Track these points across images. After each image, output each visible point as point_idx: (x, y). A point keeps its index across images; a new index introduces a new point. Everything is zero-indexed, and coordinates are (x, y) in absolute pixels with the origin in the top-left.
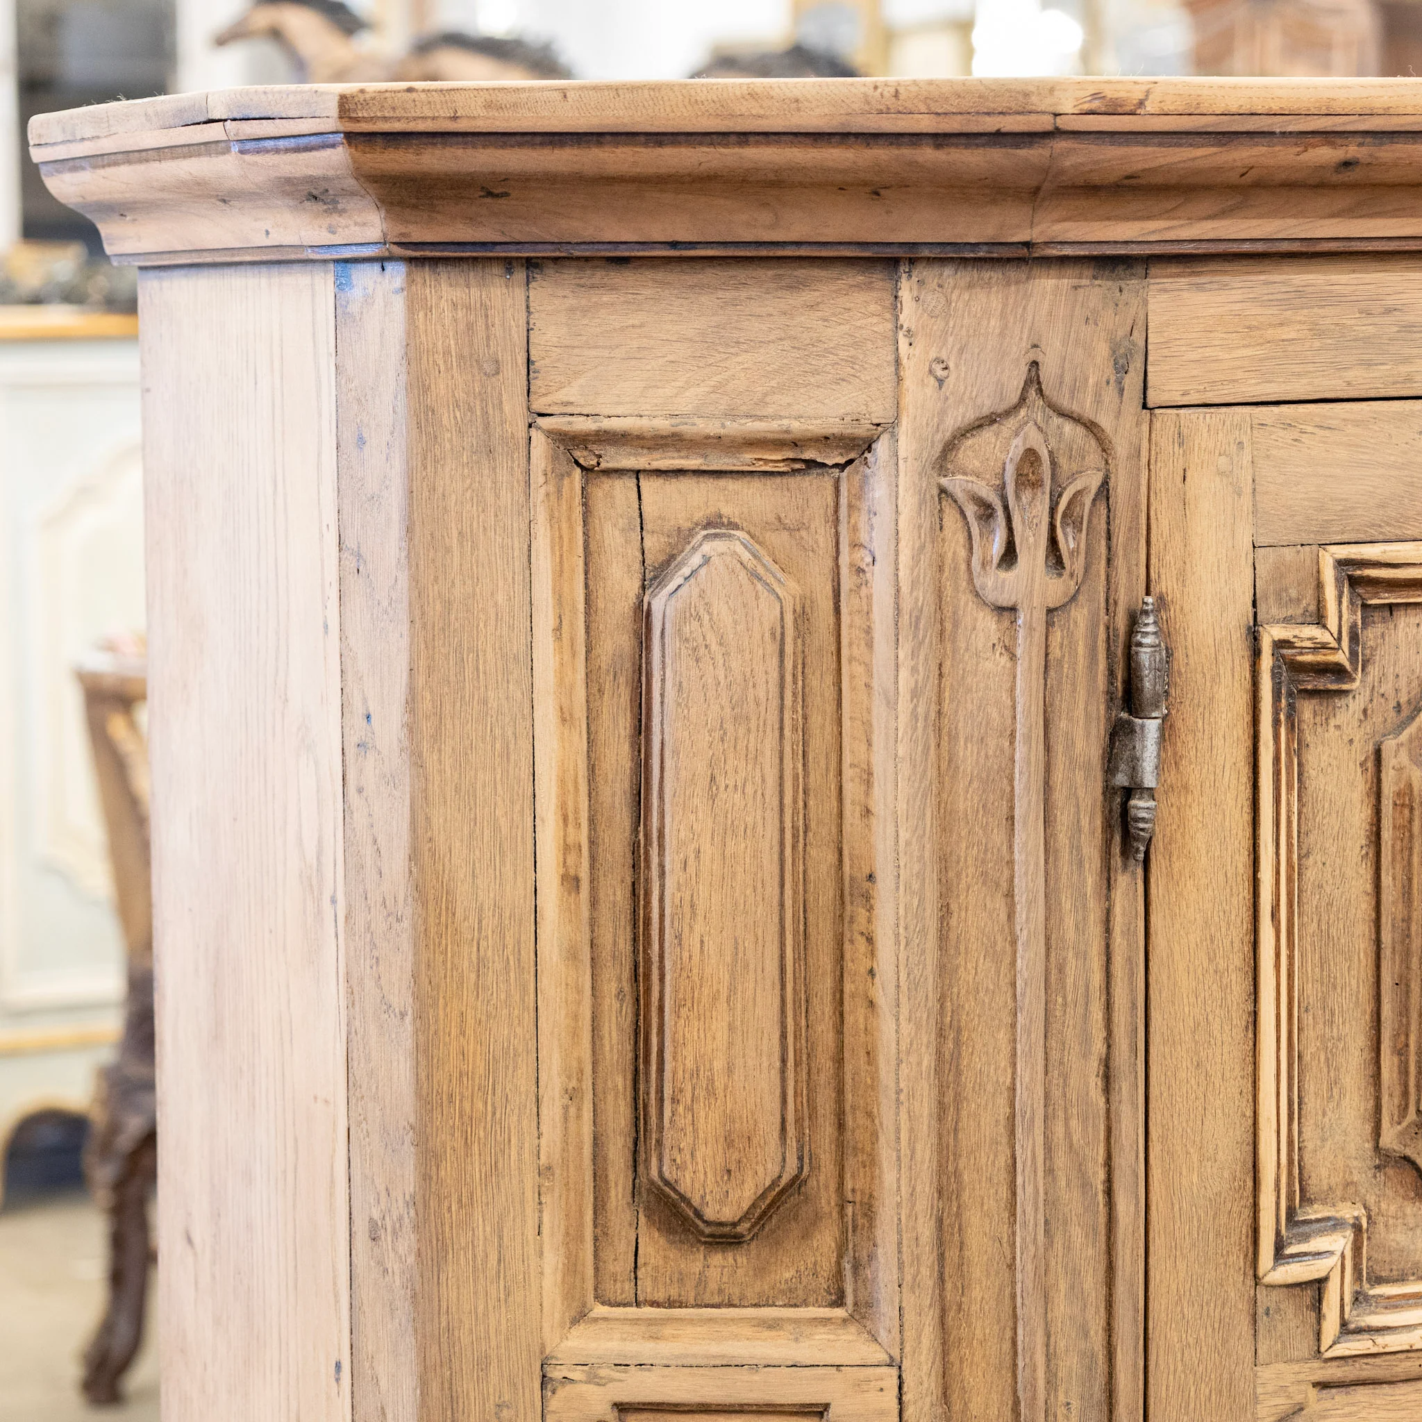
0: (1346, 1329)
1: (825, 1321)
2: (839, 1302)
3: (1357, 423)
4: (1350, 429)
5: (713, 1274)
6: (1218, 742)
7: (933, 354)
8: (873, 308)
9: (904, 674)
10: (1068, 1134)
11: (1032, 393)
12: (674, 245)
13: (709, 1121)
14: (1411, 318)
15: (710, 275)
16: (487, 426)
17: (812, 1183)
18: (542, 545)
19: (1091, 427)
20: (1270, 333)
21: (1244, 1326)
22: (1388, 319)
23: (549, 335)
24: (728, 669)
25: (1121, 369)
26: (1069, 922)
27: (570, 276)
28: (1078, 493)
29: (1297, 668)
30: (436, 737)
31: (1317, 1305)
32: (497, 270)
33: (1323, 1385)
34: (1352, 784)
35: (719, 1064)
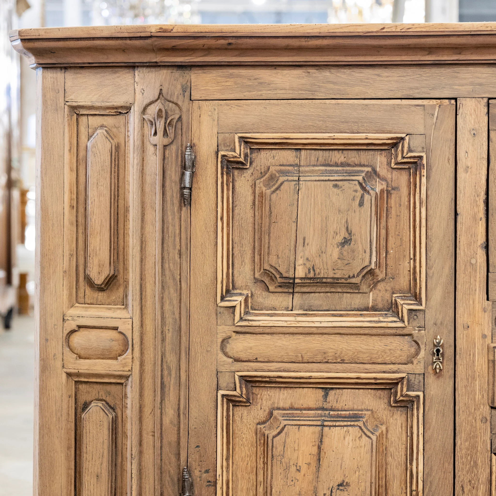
0: (241, 319)
1: (120, 308)
2: (123, 305)
3: (246, 105)
4: (245, 106)
5: (99, 297)
6: (208, 178)
7: (141, 88)
8: (130, 77)
9: (135, 160)
10: (169, 267)
11: (161, 96)
12: (89, 63)
13: (96, 261)
14: (262, 81)
15: (99, 70)
16: (57, 104)
17: (119, 277)
18: (66, 131)
19: (176, 104)
20: (223, 84)
21: (214, 316)
22: (255, 81)
23: (69, 83)
24: (101, 159)
25: (184, 91)
26: (170, 218)
27: (73, 71)
28: (172, 119)
29: (229, 161)
30: (45, 174)
31: (234, 313)
32: (59, 70)
33: (237, 332)
34: (248, 191)
35: (98, 248)
